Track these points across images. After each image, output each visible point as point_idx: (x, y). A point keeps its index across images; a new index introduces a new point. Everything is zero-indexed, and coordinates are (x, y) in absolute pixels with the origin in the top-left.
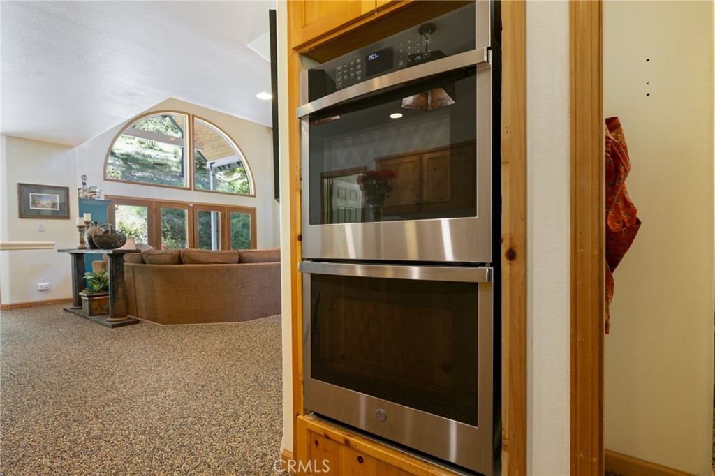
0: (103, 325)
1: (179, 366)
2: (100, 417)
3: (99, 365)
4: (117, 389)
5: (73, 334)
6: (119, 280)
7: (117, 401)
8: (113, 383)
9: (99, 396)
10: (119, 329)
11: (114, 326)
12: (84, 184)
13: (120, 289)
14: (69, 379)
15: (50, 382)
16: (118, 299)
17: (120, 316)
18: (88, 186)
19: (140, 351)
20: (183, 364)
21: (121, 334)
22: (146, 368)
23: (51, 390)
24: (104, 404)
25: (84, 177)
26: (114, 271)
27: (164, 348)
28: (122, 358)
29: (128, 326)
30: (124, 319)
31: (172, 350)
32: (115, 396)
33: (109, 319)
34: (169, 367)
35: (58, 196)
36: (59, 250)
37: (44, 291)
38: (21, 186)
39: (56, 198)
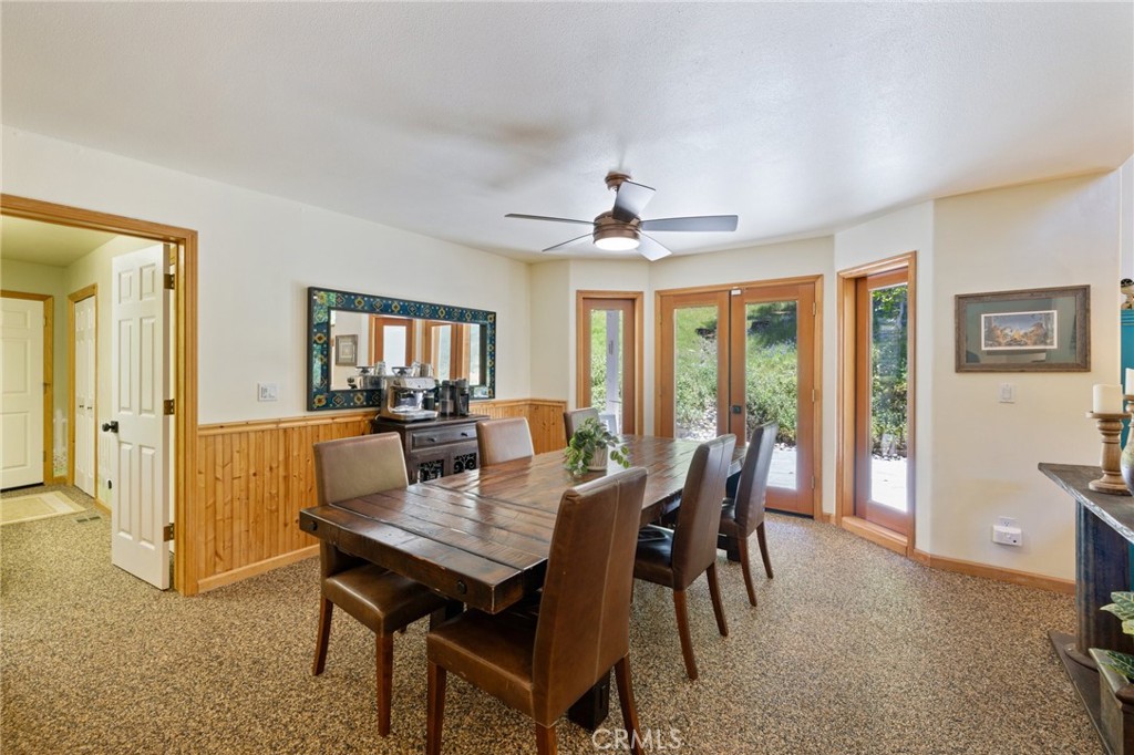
35: (1055, 312)
36: (1042, 467)
37: (1009, 546)
38: (962, 300)
39: (1048, 318)
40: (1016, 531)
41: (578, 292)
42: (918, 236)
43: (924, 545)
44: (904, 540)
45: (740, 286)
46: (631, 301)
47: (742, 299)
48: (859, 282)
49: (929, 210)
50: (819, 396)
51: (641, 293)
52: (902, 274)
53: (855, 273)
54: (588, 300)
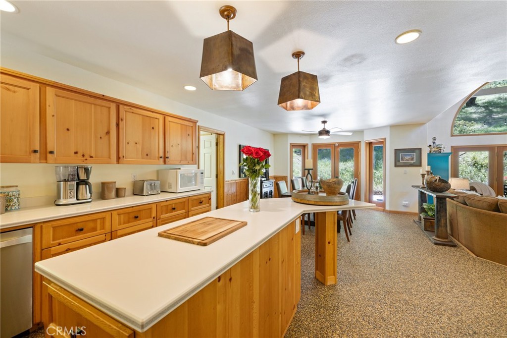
0: (430, 240)
1: (466, 302)
2: (392, 307)
3: (411, 270)
4: (411, 294)
5: (410, 240)
6: (442, 214)
7: (406, 302)
8: (412, 288)
9: (399, 293)
10: (438, 247)
11: (436, 244)
12: (434, 143)
13: (442, 220)
14: (391, 271)
15: (382, 269)
16: (441, 226)
17: (442, 238)
18: (437, 144)
19: (443, 272)
20: (470, 301)
21: (437, 252)
22: (438, 288)
23: (380, 274)
24: (398, 300)
25: (434, 139)
26: (439, 207)
27: (463, 279)
28: (428, 271)
29: (447, 247)
30: (445, 240)
31: (469, 283)
32: (407, 298)
33: (434, 237)
34: (457, 298)
35: (415, 154)
36: (412, 186)
37: (406, 206)
38: (396, 150)
39: (414, 155)
40: (407, 202)
41: (291, 144)
42: (386, 135)
43: (388, 208)
44: (383, 208)
45: (338, 143)
46: (304, 146)
47: (338, 146)
48: (370, 144)
49: (388, 129)
50: (360, 173)
51: (308, 144)
52: (382, 142)
53: (370, 141)
54: (293, 146)
